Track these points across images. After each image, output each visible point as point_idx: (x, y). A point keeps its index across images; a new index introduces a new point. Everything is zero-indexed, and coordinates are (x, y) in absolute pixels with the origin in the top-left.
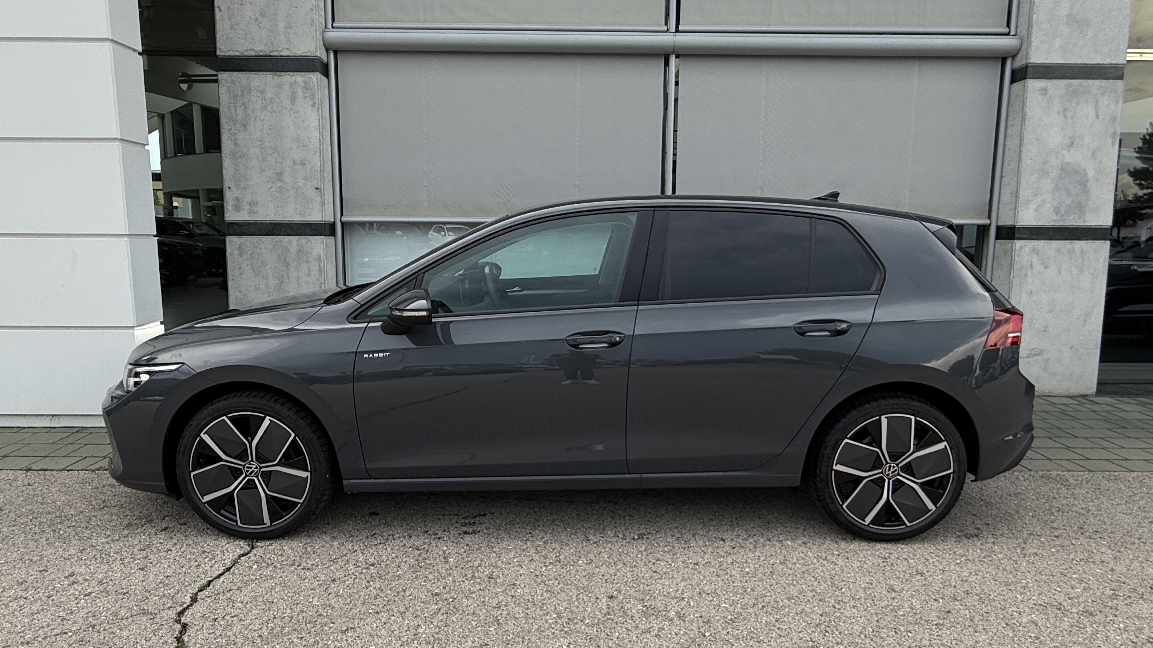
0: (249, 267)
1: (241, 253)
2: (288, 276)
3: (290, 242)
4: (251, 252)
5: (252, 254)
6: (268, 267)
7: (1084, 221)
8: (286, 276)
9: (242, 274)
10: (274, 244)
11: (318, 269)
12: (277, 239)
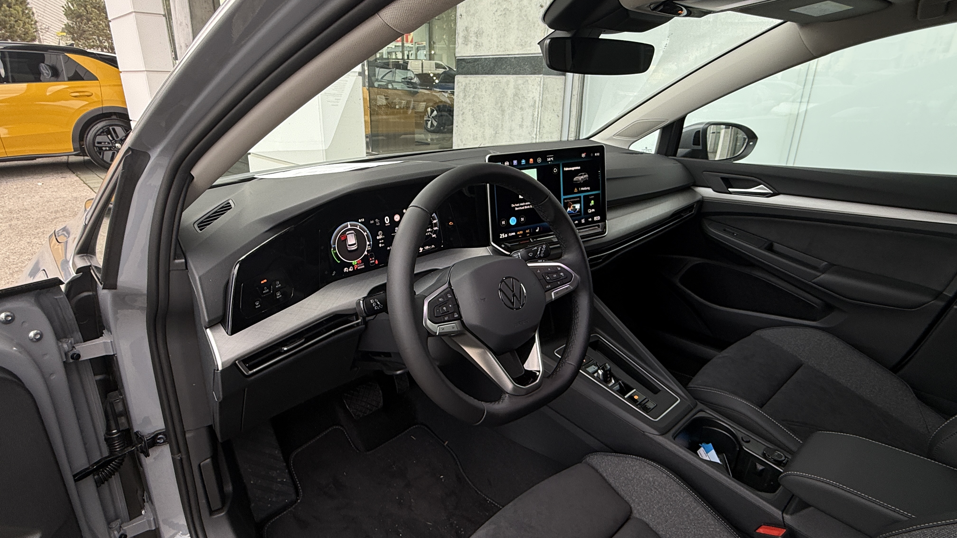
0: (471, 112)
1: (465, 96)
2: (502, 125)
3: (508, 83)
4: (473, 95)
5: (474, 97)
6: (485, 114)
8: (500, 126)
9: (464, 120)
10: (493, 84)
11: (531, 119)
12: (497, 79)
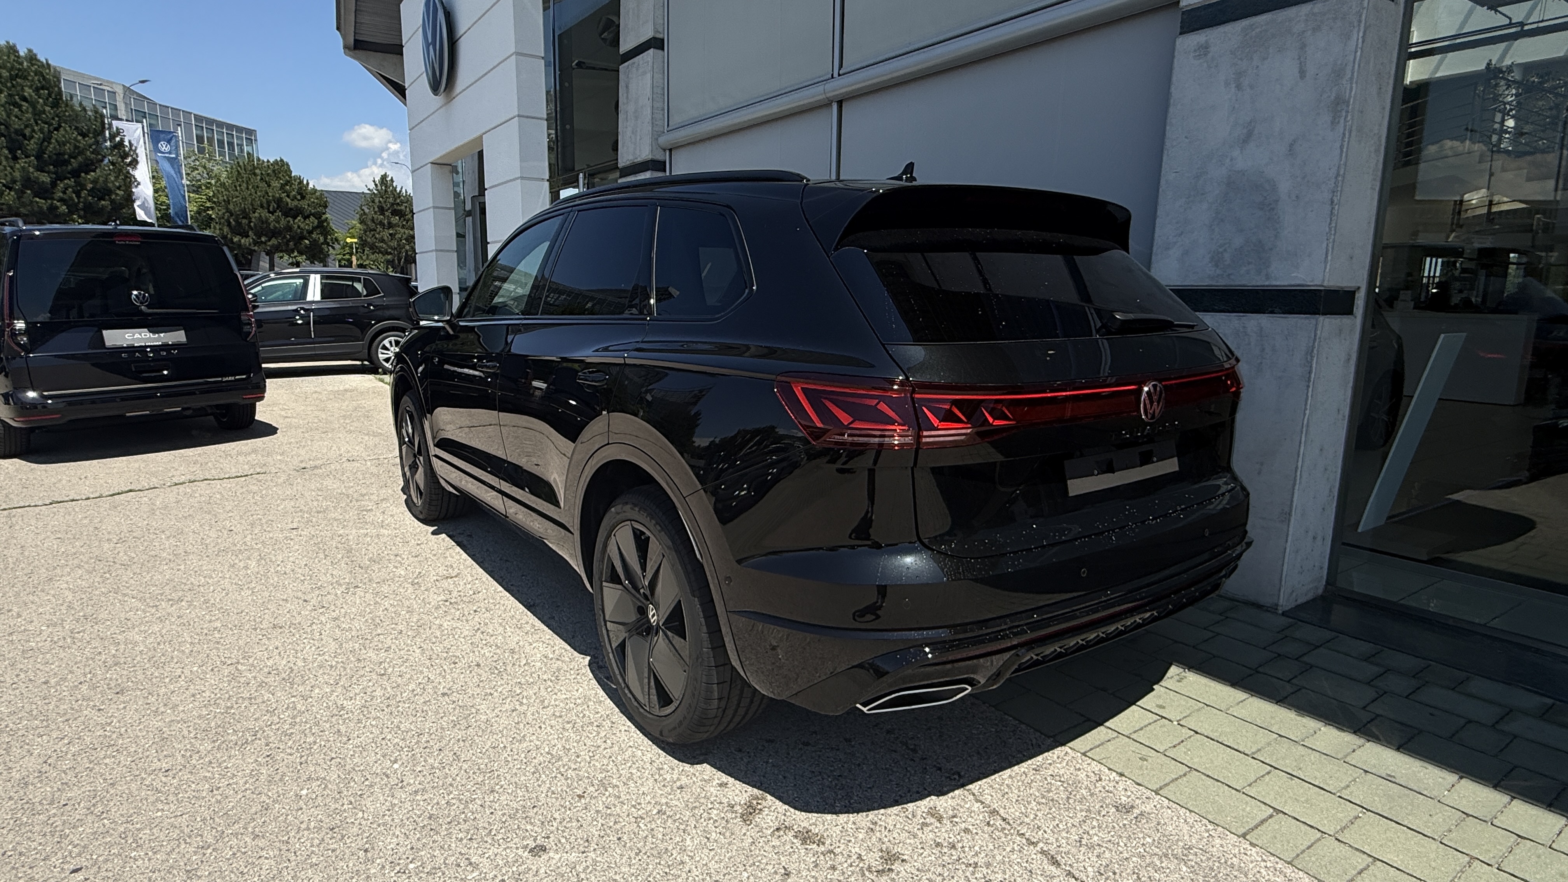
7: (1268, 277)
